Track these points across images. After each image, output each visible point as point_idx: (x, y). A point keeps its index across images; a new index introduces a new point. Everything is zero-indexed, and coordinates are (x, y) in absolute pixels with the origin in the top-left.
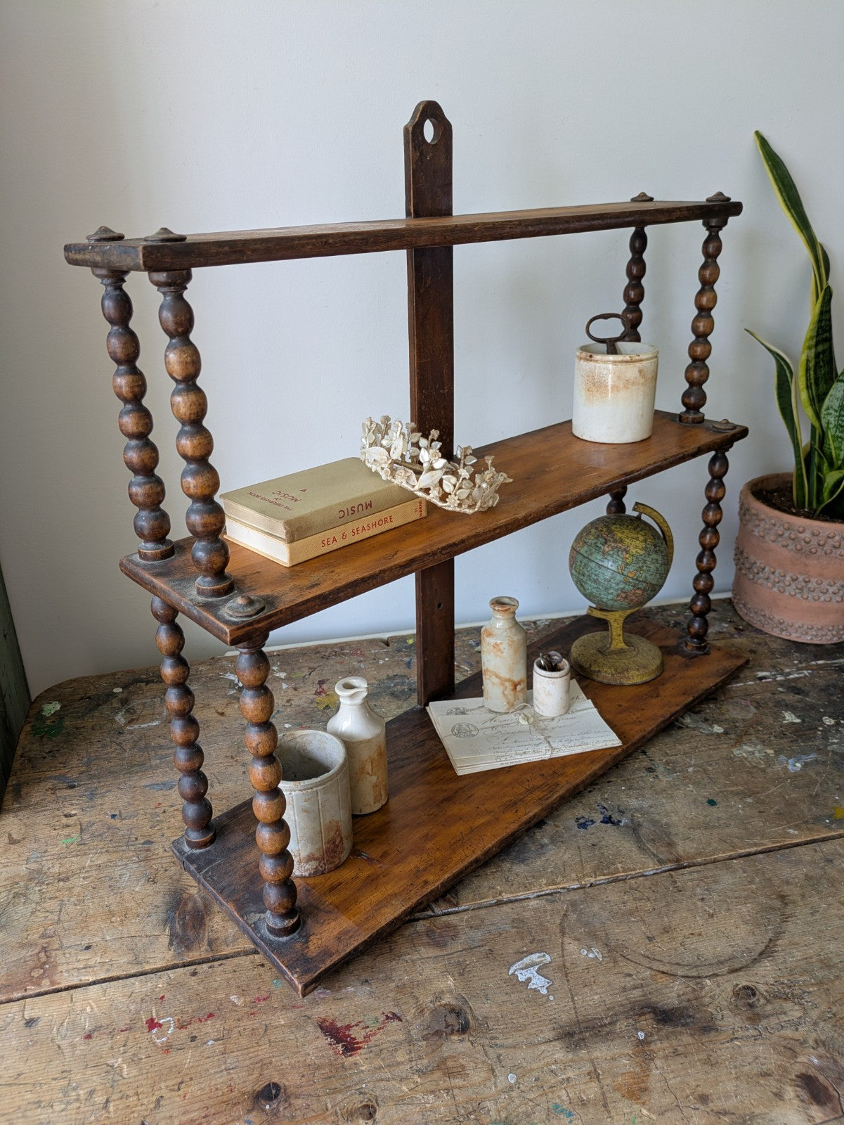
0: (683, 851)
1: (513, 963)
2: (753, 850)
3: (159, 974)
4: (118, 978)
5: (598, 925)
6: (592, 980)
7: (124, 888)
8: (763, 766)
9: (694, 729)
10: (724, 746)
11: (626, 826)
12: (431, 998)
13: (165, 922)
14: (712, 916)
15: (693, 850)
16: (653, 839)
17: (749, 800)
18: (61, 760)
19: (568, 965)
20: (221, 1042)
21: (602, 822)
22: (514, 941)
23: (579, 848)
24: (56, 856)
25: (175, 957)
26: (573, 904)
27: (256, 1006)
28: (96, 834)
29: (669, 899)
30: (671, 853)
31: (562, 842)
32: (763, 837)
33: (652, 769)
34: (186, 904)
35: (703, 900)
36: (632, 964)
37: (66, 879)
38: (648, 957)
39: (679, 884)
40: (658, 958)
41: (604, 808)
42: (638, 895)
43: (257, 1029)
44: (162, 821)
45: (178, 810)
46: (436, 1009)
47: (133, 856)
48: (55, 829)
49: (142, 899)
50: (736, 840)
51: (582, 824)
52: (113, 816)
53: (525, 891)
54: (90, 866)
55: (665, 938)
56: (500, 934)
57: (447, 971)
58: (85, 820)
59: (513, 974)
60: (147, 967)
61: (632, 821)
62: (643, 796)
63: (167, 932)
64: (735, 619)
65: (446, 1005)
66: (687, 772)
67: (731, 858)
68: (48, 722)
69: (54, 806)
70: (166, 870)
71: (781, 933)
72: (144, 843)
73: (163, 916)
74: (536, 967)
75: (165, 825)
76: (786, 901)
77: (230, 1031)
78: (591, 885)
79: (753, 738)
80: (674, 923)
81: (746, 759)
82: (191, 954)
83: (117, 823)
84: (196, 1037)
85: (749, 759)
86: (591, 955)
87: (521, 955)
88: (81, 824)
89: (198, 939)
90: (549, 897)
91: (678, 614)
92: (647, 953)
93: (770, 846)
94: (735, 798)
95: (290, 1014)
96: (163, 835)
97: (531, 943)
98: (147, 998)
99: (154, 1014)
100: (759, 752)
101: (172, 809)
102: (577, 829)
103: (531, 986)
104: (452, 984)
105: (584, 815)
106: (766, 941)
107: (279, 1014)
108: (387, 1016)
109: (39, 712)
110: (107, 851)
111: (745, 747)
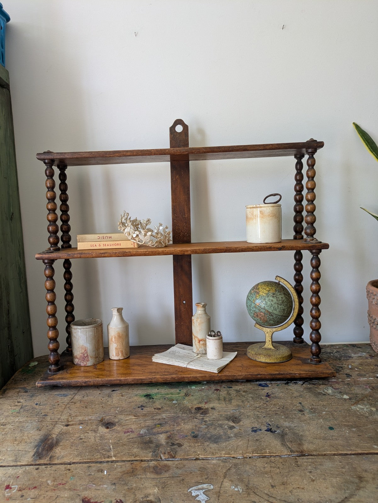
0: (307, 448)
1: (193, 487)
2: (350, 452)
3: (22, 467)
4: (4, 466)
5: (245, 476)
6: (232, 501)
7: (26, 431)
8: (367, 415)
9: (332, 396)
10: (347, 404)
11: (279, 434)
12: (143, 496)
13: (36, 446)
14: (313, 481)
15: (312, 448)
16: (291, 441)
17: (354, 429)
18: (27, 382)
19: (221, 492)
20: (34, 499)
21: (265, 430)
22: (197, 477)
23: (249, 440)
24: (6, 416)
25: (32, 461)
26: (236, 465)
27: (57, 487)
28: (26, 410)
29: (291, 469)
30: (299, 448)
31: (241, 437)
32: (357, 447)
33: (302, 410)
34: (49, 440)
35: (310, 472)
36: (258, 497)
37: (5, 425)
38: (268, 495)
39: (299, 463)
40: (274, 496)
41: (269, 425)
42: (273, 465)
43: (53, 496)
44: (55, 408)
45: (64, 405)
46: (143, 501)
47: (36, 420)
48: (11, 406)
49: (31, 436)
50: (339, 447)
51: (254, 430)
52: (37, 404)
53: (212, 455)
54: (17, 421)
55: (282, 487)
56: (191, 473)
57: (156, 485)
58: (25, 404)
59: (190, 492)
60: (19, 464)
61: (283, 432)
62: (293, 421)
63: (35, 450)
64: (371, 352)
65: (149, 500)
66: (322, 413)
67: (334, 455)
68: (29, 369)
69: (15, 398)
70: (47, 427)
71: (354, 495)
72: (43, 415)
73: (36, 444)
74: (204, 491)
75: (56, 410)
76: (362, 480)
77: (41, 495)
78: (250, 458)
79: (366, 402)
80: (289, 481)
81: (358, 411)
82: (40, 461)
83: (37, 407)
84: (23, 496)
85: (360, 411)
86: (236, 489)
87: (198, 483)
88: (22, 406)
89: (46, 455)
90: (224, 460)
91: (340, 348)
92: (268, 493)
93: (360, 452)
94: (346, 428)
95: (72, 493)
96: (53, 413)
97: (206, 479)
98: (12, 476)
99: (11, 483)
100: (367, 409)
101: (62, 404)
102: (251, 432)
103: (197, 499)
104: (156, 491)
105: (257, 426)
106: (343, 498)
107: (66, 492)
108: (117, 501)
109: (28, 365)
110: (27, 417)
111: (359, 406)
